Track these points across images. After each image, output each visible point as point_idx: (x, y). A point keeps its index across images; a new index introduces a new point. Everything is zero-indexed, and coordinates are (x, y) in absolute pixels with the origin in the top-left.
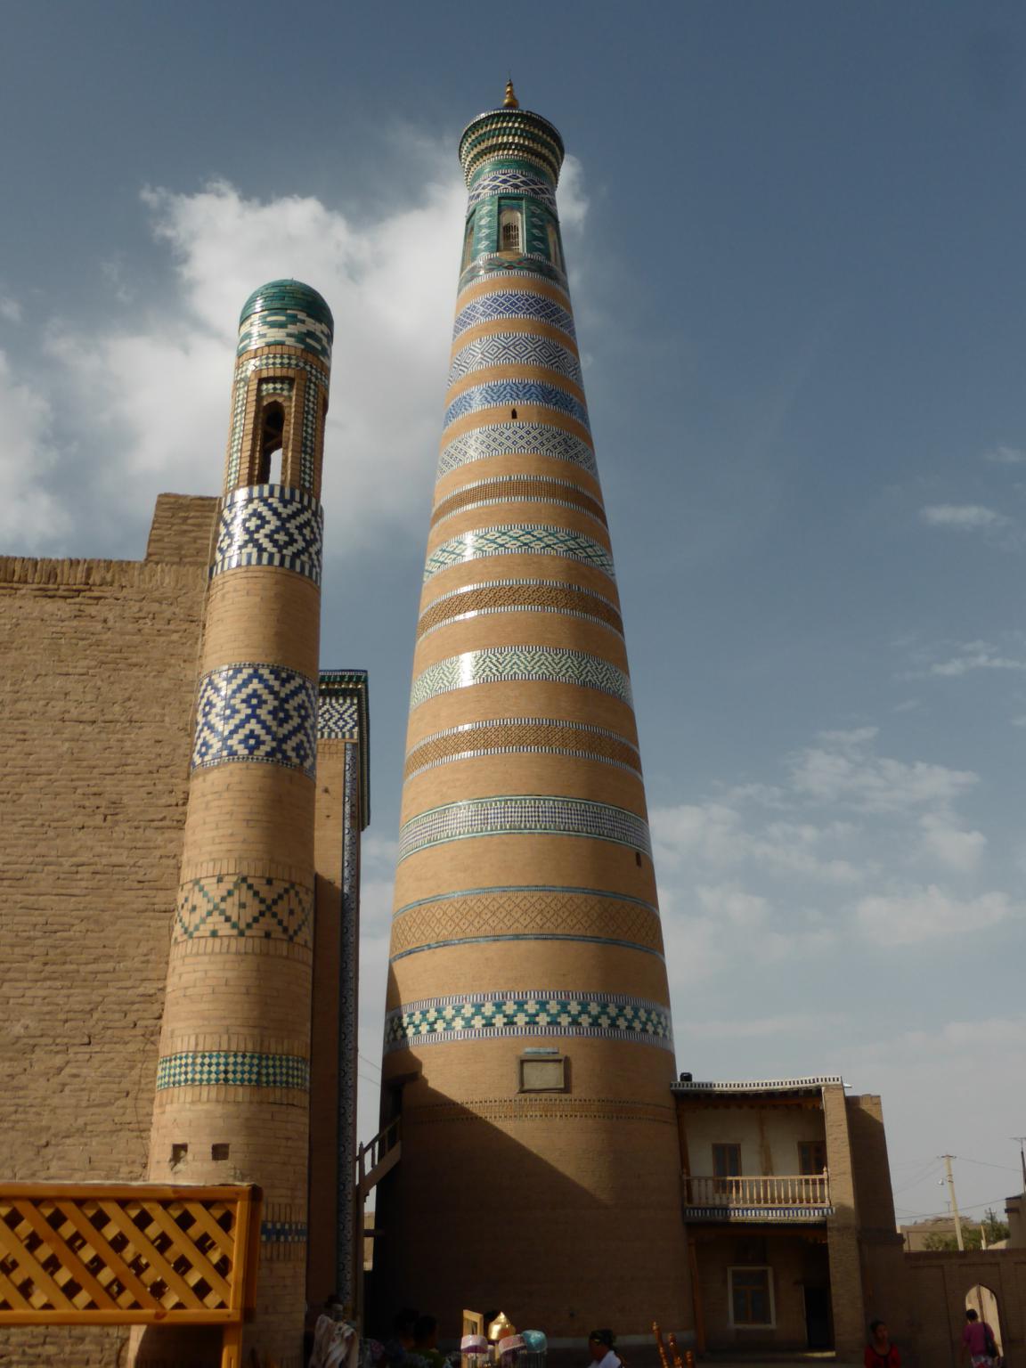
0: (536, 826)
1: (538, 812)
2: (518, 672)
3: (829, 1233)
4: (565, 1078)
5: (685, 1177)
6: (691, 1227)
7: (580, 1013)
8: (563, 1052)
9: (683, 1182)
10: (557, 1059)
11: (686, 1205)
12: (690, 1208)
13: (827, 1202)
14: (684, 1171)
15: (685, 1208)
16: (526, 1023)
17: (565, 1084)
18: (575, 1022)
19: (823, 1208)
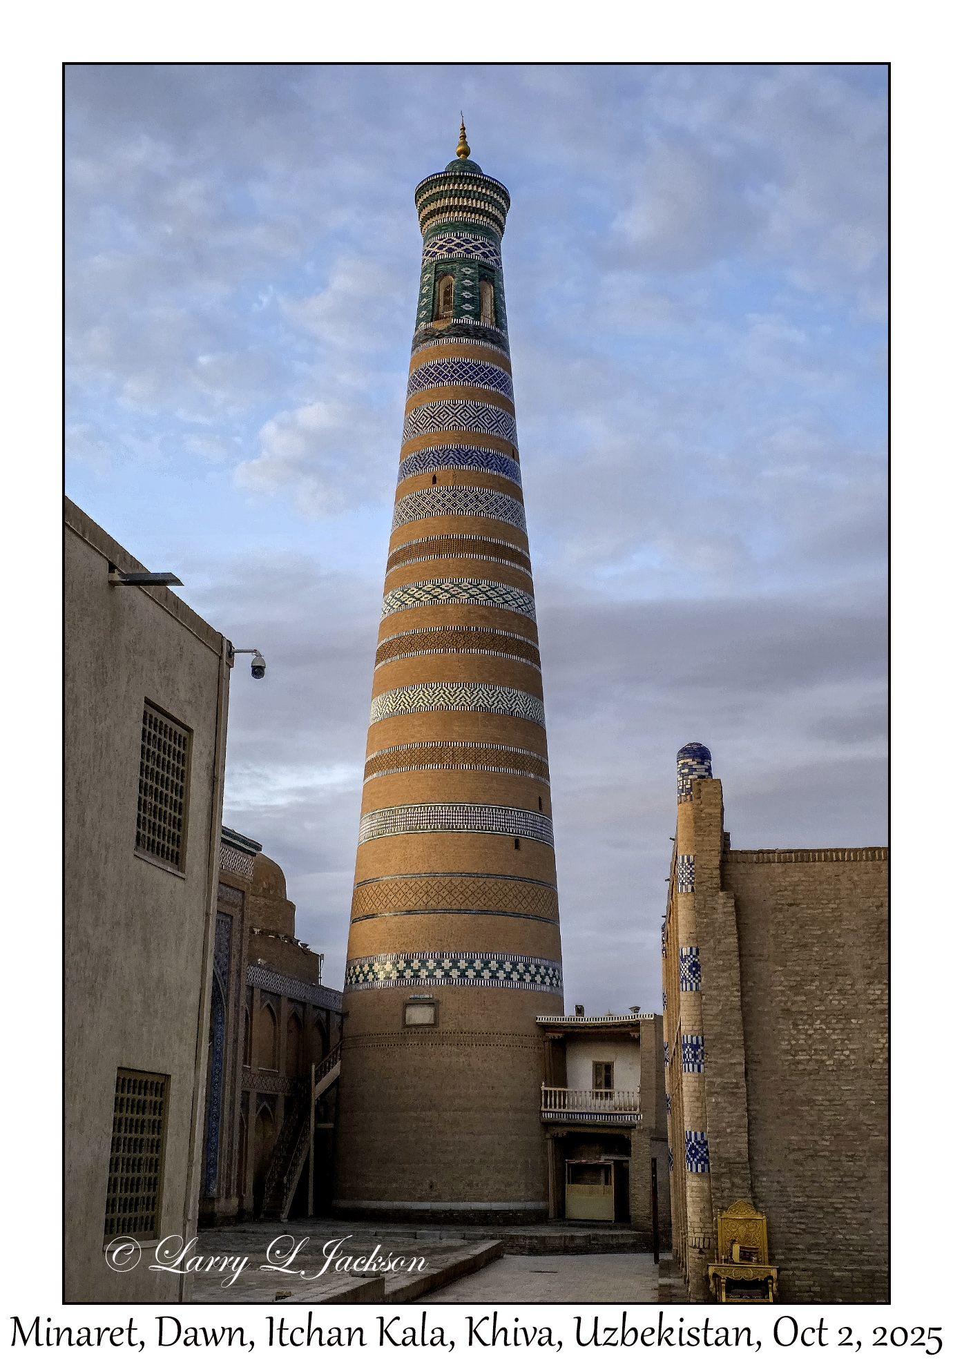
0: (427, 826)
1: (430, 816)
2: (422, 704)
3: (632, 1134)
4: (436, 1016)
5: (543, 1088)
6: (547, 1125)
7: (451, 968)
8: (435, 997)
9: (541, 1091)
10: (431, 1003)
11: (543, 1109)
12: (545, 1112)
13: (638, 1110)
14: (543, 1083)
15: (541, 1112)
16: (412, 977)
17: (435, 1021)
18: (447, 975)
19: (634, 1115)
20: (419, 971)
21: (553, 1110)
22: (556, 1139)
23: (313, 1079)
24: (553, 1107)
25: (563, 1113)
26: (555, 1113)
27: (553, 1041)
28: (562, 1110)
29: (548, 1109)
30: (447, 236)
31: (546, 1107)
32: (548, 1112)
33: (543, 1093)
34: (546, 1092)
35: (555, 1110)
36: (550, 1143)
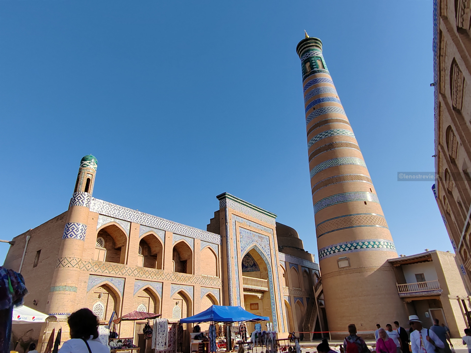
3: (440, 298)
4: (349, 263)
5: (397, 285)
6: (403, 299)
7: (351, 246)
8: (347, 257)
9: (397, 286)
10: (347, 259)
11: (399, 293)
12: (400, 294)
13: (440, 288)
14: (397, 283)
15: (399, 294)
16: (338, 252)
17: (349, 265)
18: (350, 249)
19: (439, 290)
20: (340, 249)
21: (403, 292)
22: (408, 303)
23: (314, 291)
24: (403, 291)
25: (408, 293)
26: (405, 293)
27: (397, 267)
28: (407, 292)
29: (401, 293)
30: (306, 54)
31: (400, 291)
32: (401, 294)
33: (398, 287)
34: (399, 286)
35: (404, 292)
36: (405, 305)
